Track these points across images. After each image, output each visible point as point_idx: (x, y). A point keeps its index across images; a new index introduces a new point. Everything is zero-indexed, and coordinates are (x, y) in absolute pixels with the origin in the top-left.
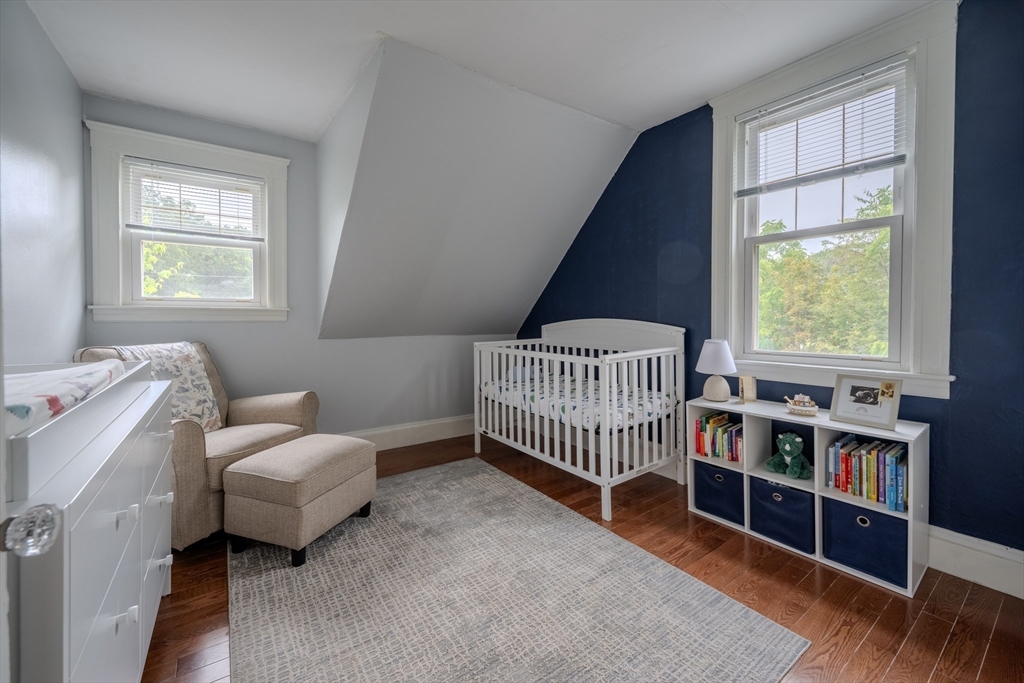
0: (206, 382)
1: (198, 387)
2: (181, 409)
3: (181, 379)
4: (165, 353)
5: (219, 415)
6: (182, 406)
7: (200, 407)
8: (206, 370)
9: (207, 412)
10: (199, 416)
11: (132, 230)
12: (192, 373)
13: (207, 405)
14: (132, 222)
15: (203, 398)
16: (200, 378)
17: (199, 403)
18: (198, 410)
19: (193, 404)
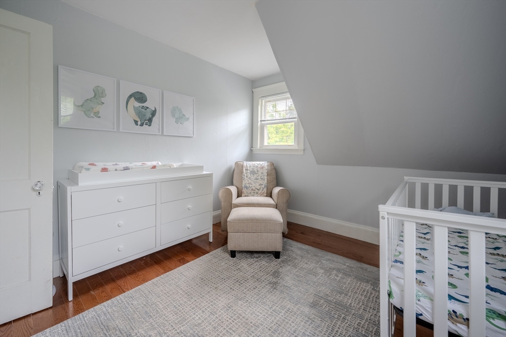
0: (266, 177)
1: (262, 179)
2: (253, 186)
3: (257, 175)
4: (256, 165)
5: (266, 191)
6: (254, 185)
7: (260, 187)
8: (267, 173)
9: (262, 189)
10: (258, 190)
11: (263, 122)
12: (262, 173)
13: (262, 186)
14: (263, 119)
15: (262, 183)
16: (264, 176)
17: (260, 185)
18: (258, 188)
19: (258, 184)
